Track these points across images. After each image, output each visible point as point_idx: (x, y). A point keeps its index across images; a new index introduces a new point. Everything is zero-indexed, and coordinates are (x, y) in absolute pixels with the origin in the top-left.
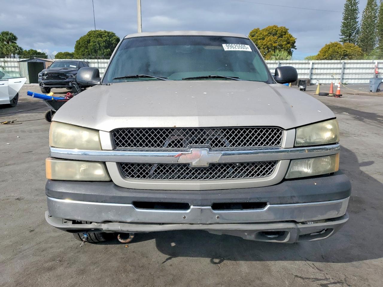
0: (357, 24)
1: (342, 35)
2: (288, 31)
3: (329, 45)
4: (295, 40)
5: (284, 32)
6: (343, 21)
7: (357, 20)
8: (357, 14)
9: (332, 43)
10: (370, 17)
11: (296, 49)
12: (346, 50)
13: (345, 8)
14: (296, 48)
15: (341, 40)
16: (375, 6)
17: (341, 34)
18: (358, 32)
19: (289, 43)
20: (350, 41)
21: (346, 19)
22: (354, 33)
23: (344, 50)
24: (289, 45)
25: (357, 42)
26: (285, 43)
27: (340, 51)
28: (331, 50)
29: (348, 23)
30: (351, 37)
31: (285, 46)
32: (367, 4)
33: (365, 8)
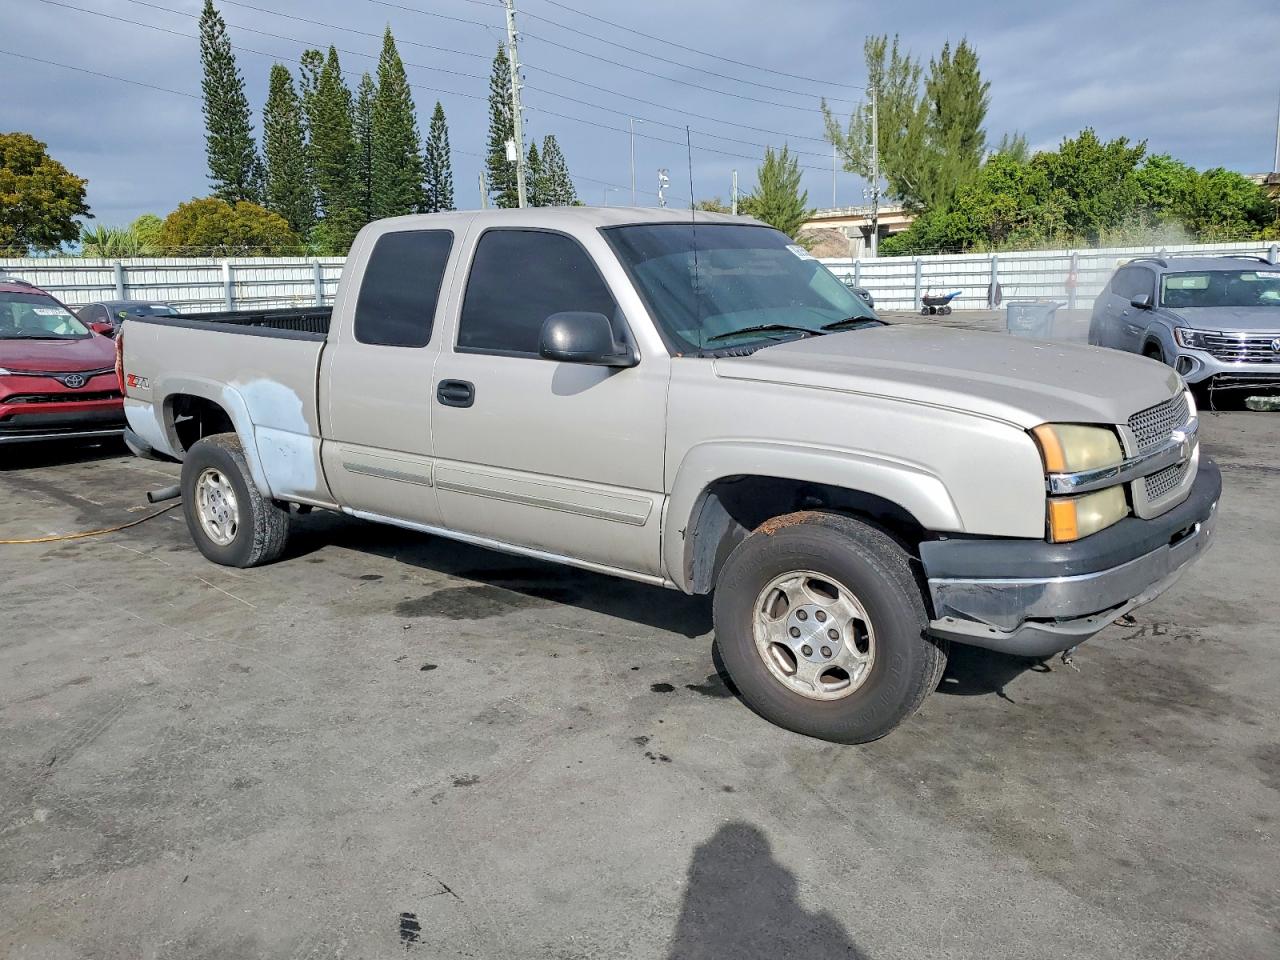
0: (254, 148)
1: (215, 178)
2: (46, 152)
3: (191, 208)
4: (84, 186)
5: (32, 155)
6: (209, 133)
7: (251, 135)
8: (246, 117)
9: (198, 201)
10: (285, 129)
11: (91, 216)
12: (248, 223)
13: (205, 95)
14: (89, 212)
15: (217, 192)
16: (293, 100)
17: (211, 173)
18: (259, 172)
19: (61, 195)
20: (245, 195)
21: (215, 127)
22: (250, 174)
23: (243, 225)
24: (65, 202)
25: (264, 199)
26: (46, 194)
27: (233, 227)
28: (202, 221)
29: (225, 140)
30: (245, 185)
31: (52, 205)
32: (271, 91)
33: (267, 99)
